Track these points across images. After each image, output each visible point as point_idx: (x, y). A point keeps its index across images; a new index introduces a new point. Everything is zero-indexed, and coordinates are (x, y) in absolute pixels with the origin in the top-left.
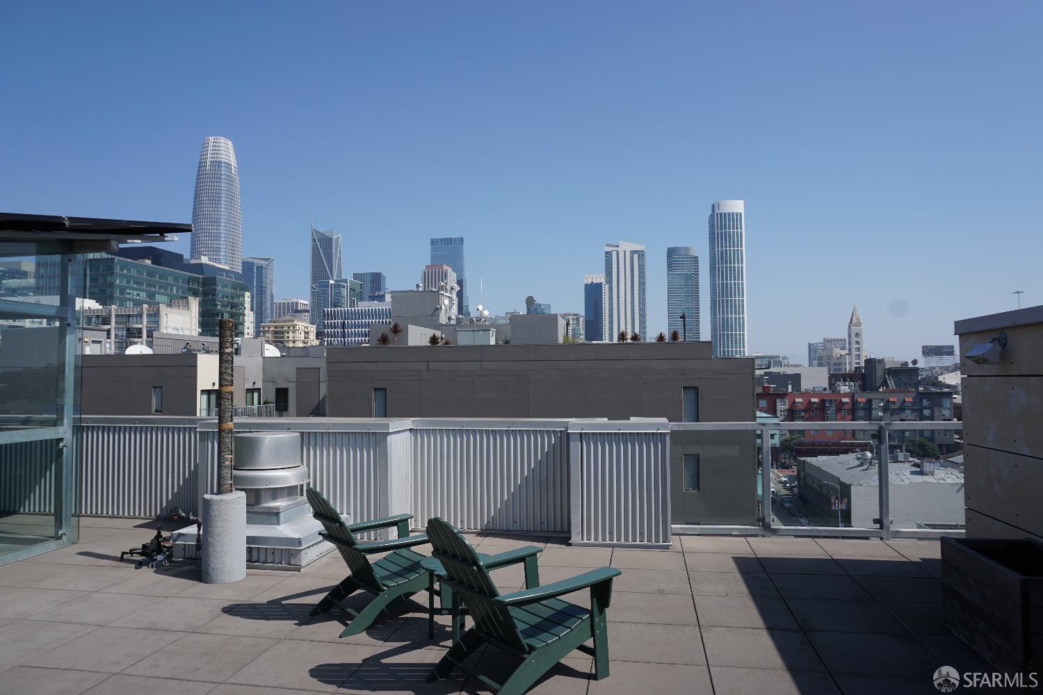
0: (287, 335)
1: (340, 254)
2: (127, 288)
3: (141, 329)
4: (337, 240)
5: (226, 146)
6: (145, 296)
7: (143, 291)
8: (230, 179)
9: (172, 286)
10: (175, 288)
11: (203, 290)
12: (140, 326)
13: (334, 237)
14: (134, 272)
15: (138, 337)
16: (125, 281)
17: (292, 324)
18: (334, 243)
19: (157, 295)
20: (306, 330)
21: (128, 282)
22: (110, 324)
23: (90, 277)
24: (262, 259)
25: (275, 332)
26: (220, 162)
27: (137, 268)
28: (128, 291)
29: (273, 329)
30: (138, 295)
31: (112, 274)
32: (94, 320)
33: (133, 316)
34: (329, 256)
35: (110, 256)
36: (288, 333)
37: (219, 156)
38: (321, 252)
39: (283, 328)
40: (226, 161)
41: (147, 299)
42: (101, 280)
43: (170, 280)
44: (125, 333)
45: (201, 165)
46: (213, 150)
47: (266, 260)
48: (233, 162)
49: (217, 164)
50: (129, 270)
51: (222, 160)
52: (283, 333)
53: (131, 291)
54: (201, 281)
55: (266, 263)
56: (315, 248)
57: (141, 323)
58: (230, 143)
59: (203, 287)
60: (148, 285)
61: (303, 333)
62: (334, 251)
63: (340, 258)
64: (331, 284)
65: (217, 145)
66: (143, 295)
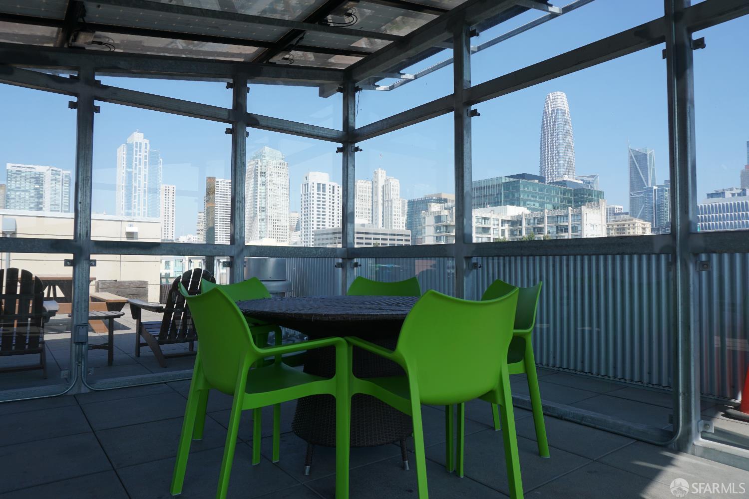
0: (628, 231)
1: (654, 165)
2: (527, 200)
3: (567, 226)
4: (651, 154)
5: (562, 97)
6: (538, 206)
7: (537, 202)
8: (564, 120)
9: (554, 197)
10: (556, 198)
11: (574, 199)
12: (567, 224)
13: (648, 153)
14: (531, 189)
15: (565, 232)
16: (526, 195)
17: (631, 222)
18: (648, 158)
19: (545, 205)
20: (643, 226)
21: (528, 196)
22: (544, 223)
23: (504, 194)
24: (588, 177)
25: (618, 229)
26: (557, 110)
27: (533, 185)
28: (528, 203)
29: (616, 227)
30: (534, 205)
31: (518, 191)
32: (532, 221)
33: (561, 216)
34: (645, 168)
35: (516, 180)
36: (629, 229)
37: (557, 105)
38: (637, 166)
39: (624, 225)
40: (561, 108)
41: (540, 208)
42: (511, 196)
43: (553, 193)
44: (555, 230)
45: (545, 114)
46: (552, 102)
47: (593, 177)
48: (567, 109)
49: (555, 112)
50: (528, 188)
51: (559, 108)
52: (624, 230)
53: (530, 203)
54: (573, 191)
55: (593, 179)
56: (632, 163)
57: (568, 222)
58: (564, 95)
59: (574, 196)
60: (540, 198)
61: (641, 228)
62: (648, 164)
63: (654, 169)
64: (655, 189)
65: (555, 98)
66: (537, 205)
